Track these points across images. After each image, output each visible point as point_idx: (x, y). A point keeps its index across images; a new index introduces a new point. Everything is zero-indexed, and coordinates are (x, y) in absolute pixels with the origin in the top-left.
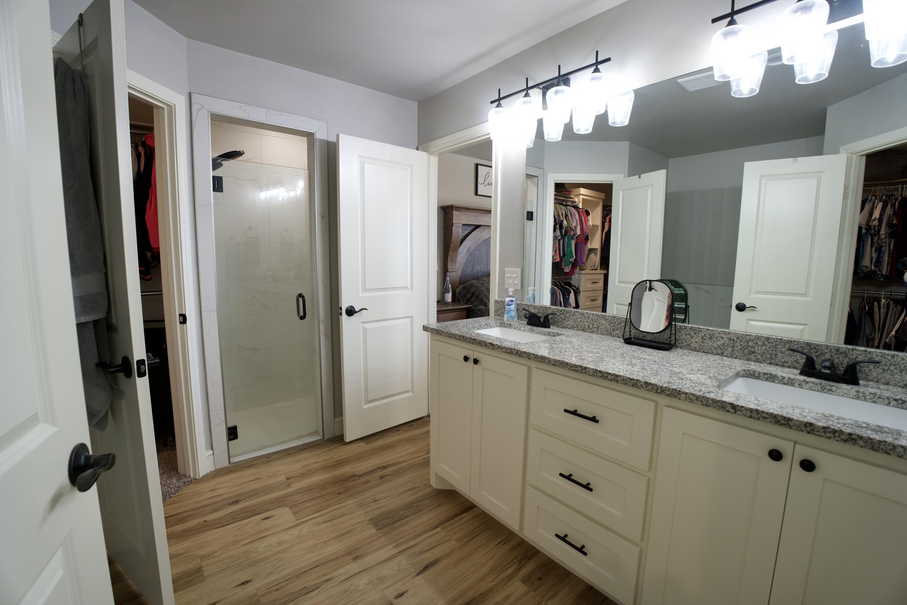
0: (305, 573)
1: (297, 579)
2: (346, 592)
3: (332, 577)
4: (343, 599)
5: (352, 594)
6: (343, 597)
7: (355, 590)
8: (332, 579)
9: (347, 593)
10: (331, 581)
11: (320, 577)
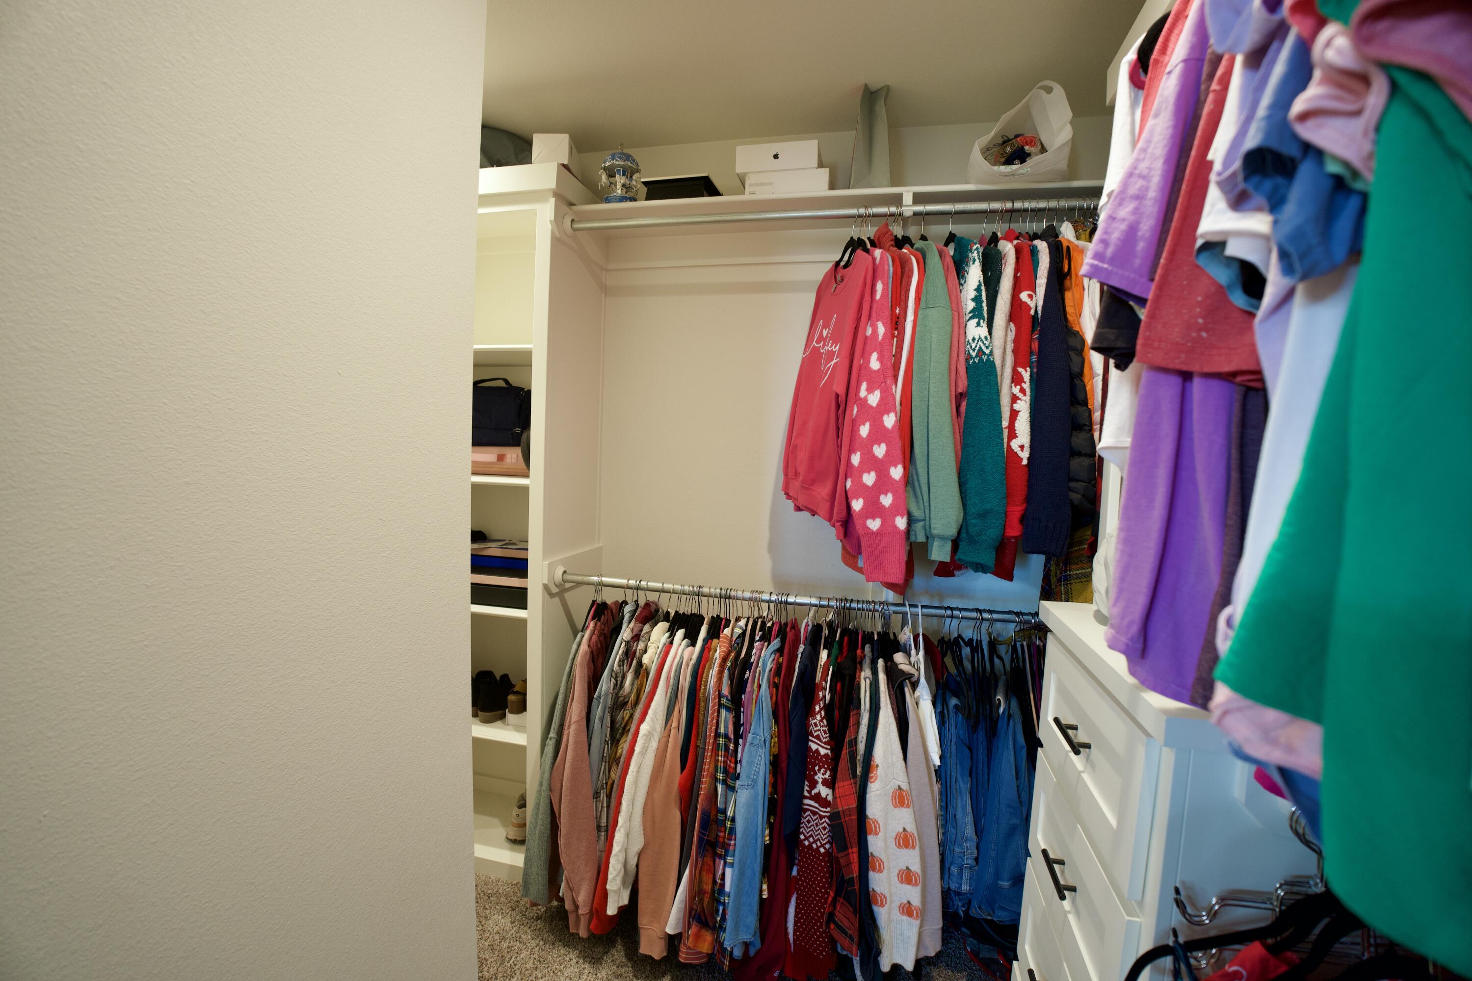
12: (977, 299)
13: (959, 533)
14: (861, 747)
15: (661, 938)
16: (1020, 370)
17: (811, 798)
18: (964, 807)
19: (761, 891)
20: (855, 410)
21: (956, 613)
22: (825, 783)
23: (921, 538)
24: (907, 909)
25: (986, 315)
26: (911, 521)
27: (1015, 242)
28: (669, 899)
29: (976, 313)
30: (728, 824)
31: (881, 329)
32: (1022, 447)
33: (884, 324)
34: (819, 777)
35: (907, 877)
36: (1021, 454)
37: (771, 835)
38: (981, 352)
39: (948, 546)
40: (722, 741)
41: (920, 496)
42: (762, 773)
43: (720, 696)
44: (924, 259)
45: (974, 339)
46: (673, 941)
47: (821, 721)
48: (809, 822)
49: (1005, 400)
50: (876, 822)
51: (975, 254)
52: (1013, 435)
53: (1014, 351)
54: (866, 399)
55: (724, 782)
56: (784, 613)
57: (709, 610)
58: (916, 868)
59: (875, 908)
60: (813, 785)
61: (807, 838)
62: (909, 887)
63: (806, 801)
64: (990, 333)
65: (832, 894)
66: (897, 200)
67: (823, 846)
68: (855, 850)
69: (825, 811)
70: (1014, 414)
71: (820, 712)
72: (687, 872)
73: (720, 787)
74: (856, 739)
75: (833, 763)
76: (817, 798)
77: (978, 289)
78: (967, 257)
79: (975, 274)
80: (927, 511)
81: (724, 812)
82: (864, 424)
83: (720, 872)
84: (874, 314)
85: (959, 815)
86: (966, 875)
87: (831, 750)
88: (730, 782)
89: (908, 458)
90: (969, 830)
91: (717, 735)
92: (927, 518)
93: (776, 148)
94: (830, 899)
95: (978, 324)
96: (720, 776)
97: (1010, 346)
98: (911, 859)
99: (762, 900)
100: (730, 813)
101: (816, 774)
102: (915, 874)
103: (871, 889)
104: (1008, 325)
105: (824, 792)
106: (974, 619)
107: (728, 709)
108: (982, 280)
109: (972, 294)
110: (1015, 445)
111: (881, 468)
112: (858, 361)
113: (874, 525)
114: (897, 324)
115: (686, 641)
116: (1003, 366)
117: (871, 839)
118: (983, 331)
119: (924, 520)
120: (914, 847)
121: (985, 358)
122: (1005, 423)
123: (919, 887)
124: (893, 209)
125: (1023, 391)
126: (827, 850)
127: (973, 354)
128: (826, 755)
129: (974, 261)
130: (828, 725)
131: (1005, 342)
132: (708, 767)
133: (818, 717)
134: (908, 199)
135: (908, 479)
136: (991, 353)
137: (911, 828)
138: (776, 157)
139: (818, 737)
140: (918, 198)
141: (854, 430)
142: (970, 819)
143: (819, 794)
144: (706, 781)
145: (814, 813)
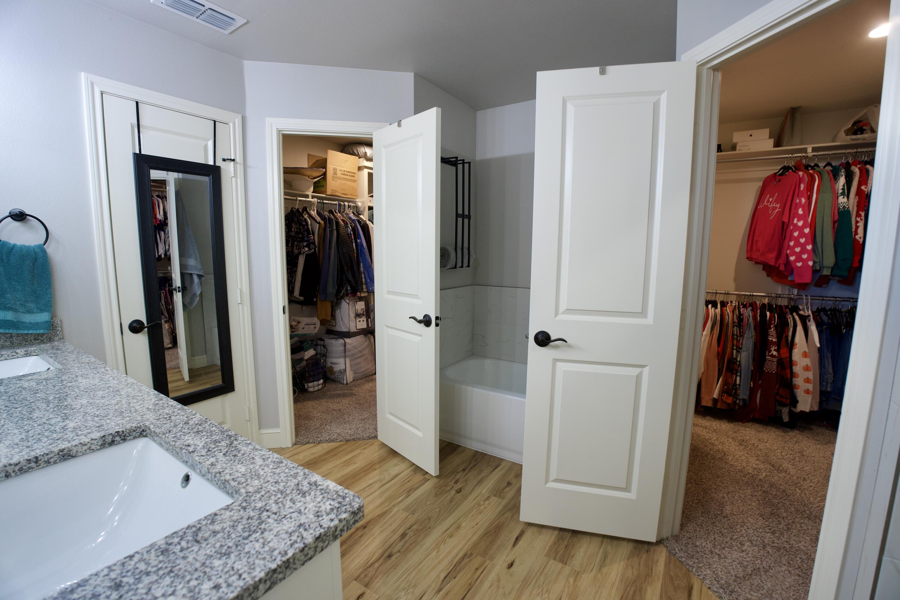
0: (467, 591)
1: (469, 582)
2: (414, 586)
3: (437, 595)
4: (413, 578)
5: (407, 585)
6: (414, 580)
7: (406, 590)
8: (436, 593)
9: (413, 584)
10: (435, 591)
11: (449, 592)
12: (843, 189)
13: (834, 265)
14: (790, 339)
15: (711, 400)
16: (860, 212)
17: (769, 356)
18: (828, 363)
19: (750, 385)
20: (792, 227)
21: (825, 298)
22: (775, 350)
23: (818, 268)
24: (807, 392)
25: (846, 194)
26: (814, 263)
27: (859, 166)
28: (714, 387)
29: (843, 194)
30: (738, 363)
31: (803, 200)
32: (860, 238)
33: (805, 199)
34: (773, 349)
35: (807, 381)
36: (860, 240)
37: (753, 367)
38: (844, 207)
39: (830, 270)
40: (735, 337)
41: (818, 255)
42: (751, 347)
43: (734, 322)
44: (821, 174)
45: (841, 203)
46: (715, 401)
47: (774, 330)
48: (768, 364)
49: (853, 222)
50: (796, 362)
51: (843, 173)
52: (856, 233)
53: (857, 206)
54: (797, 224)
55: (736, 350)
56: (751, 299)
57: (719, 298)
58: (811, 377)
59: (795, 390)
60: (770, 351)
61: (766, 369)
62: (808, 384)
63: (767, 357)
64: (848, 200)
65: (778, 386)
66: (805, 150)
67: (774, 371)
68: (789, 370)
69: (775, 360)
70: (857, 227)
71: (773, 327)
72: (721, 379)
73: (735, 351)
74: (788, 335)
75: (778, 344)
76: (772, 356)
77: (844, 186)
78: (839, 173)
79: (842, 180)
80: (821, 259)
81: (736, 359)
82: (796, 232)
83: (734, 379)
84: (800, 195)
85: (826, 365)
86: (829, 385)
87: (778, 340)
88: (738, 350)
89: (814, 242)
90: (831, 370)
91: (733, 335)
92: (821, 262)
93: (750, 132)
94: (777, 388)
95: (844, 198)
96: (735, 348)
97: (856, 204)
98: (810, 375)
99: (750, 387)
100: (738, 359)
101: (771, 348)
102: (810, 379)
103: (793, 384)
104: (855, 197)
105: (775, 353)
106: (833, 300)
107: (737, 326)
108: (845, 182)
109: (841, 187)
110: (857, 237)
111: (803, 246)
112: (793, 211)
113: (799, 264)
114: (809, 198)
115: (713, 308)
116: (853, 211)
117: (794, 367)
118: (845, 200)
119: (820, 262)
120: (810, 371)
121: (846, 209)
122: (853, 230)
123: (812, 384)
124: (804, 154)
125: (861, 219)
126: (776, 372)
127: (841, 208)
128: (775, 341)
129: (842, 176)
130: (776, 332)
131: (854, 203)
132: (729, 345)
133: (772, 329)
134: (810, 150)
135: (814, 250)
136: (849, 207)
137: (809, 364)
138: (751, 136)
139: (772, 336)
140: (814, 150)
141: (791, 234)
142: (831, 366)
143: (772, 354)
144: (729, 350)
145: (770, 361)
